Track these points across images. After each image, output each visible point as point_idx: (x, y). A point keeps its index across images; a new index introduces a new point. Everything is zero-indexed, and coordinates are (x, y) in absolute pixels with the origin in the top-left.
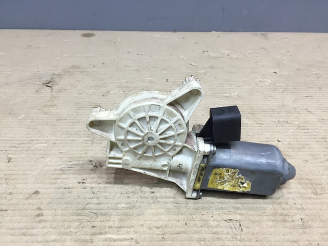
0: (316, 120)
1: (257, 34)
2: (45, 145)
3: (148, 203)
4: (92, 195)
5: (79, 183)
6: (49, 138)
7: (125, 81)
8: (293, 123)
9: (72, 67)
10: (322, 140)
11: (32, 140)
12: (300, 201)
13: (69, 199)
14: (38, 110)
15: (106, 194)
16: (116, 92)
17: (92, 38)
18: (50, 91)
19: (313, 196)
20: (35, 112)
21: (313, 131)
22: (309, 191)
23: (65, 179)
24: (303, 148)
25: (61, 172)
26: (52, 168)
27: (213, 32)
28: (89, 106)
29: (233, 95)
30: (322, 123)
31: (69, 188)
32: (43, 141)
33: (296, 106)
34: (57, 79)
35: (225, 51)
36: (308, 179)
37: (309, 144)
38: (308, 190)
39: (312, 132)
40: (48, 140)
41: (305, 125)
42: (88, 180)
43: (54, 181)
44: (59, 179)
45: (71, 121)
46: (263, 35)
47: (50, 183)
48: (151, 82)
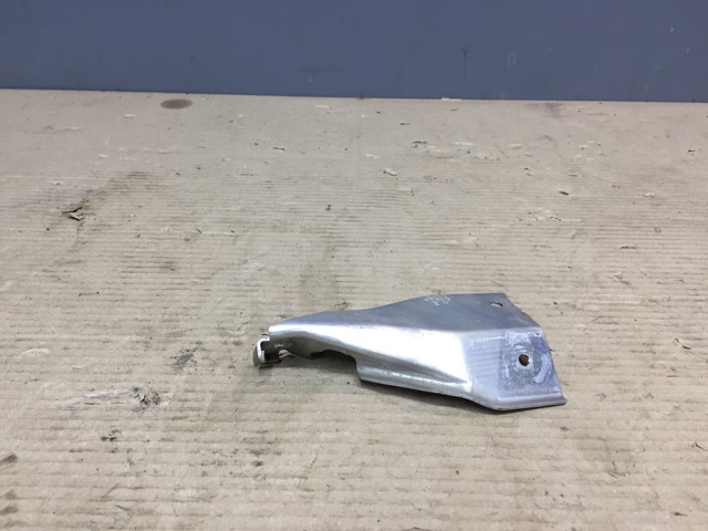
0: (637, 303)
1: (537, 105)
2: (46, 350)
3: (245, 489)
4: (126, 468)
5: (104, 439)
6: (56, 336)
7: (238, 208)
8: (586, 308)
9: (130, 176)
10: (644, 348)
11: (20, 340)
12: (576, 488)
13: (76, 476)
14: (44, 271)
15: (158, 467)
16: (215, 233)
17: (184, 111)
18: (75, 230)
19: (607, 477)
20: (36, 276)
21: (625, 327)
22: (600, 465)
23: (74, 429)
24: (599, 365)
25: (68, 413)
26: (53, 404)
27: (443, 99)
28: (152, 264)
29: (465, 242)
30: (650, 309)
31: (80, 451)
32: (42, 343)
33: (598, 269)
34: (94, 203)
35: (463, 143)
36: (600, 438)
37: (615, 358)
38: (597, 462)
39: (625, 330)
40: (54, 340)
41: (611, 314)
42: (124, 433)
43: (51, 434)
44: (62, 429)
45: (110, 297)
46: (551, 106)
47: (44, 439)
48: (293, 210)
